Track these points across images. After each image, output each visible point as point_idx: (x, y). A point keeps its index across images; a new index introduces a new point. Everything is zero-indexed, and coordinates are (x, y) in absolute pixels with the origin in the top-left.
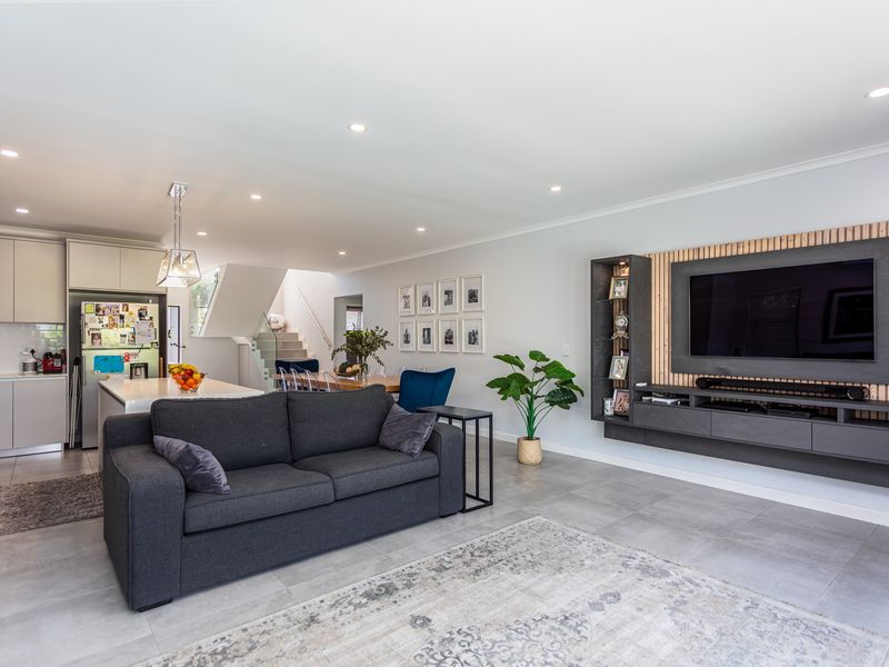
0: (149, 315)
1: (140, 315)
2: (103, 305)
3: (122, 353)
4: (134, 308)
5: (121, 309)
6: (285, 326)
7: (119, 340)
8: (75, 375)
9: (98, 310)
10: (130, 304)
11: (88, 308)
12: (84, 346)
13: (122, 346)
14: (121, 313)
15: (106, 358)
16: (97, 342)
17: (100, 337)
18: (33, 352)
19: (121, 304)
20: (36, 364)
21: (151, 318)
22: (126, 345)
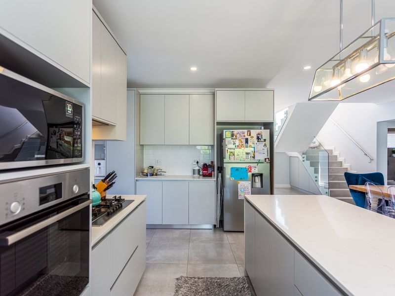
0: (264, 138)
1: (258, 138)
2: (236, 132)
3: (246, 165)
4: (254, 133)
5: (246, 134)
6: (320, 145)
7: (245, 156)
8: (220, 179)
9: (232, 135)
10: (252, 131)
11: (227, 134)
12: (225, 161)
13: (247, 161)
14: (246, 137)
15: (237, 169)
16: (232, 157)
17: (234, 155)
18: (197, 162)
19: (246, 131)
20: (199, 170)
21: (265, 140)
22: (248, 160)
